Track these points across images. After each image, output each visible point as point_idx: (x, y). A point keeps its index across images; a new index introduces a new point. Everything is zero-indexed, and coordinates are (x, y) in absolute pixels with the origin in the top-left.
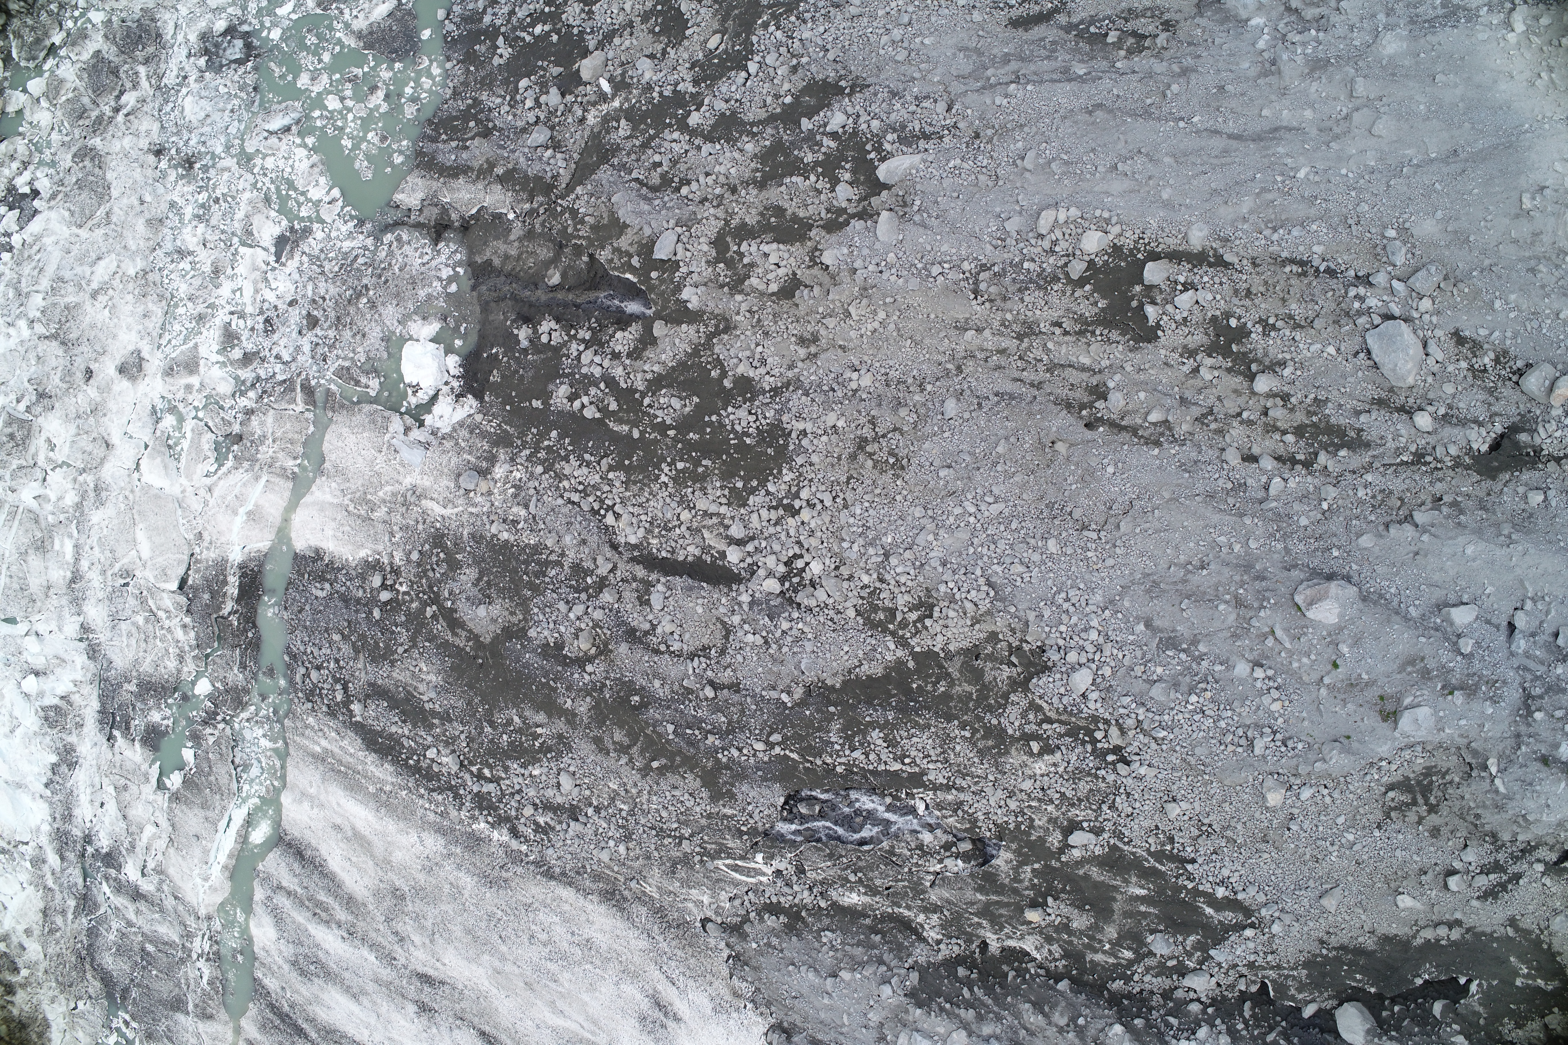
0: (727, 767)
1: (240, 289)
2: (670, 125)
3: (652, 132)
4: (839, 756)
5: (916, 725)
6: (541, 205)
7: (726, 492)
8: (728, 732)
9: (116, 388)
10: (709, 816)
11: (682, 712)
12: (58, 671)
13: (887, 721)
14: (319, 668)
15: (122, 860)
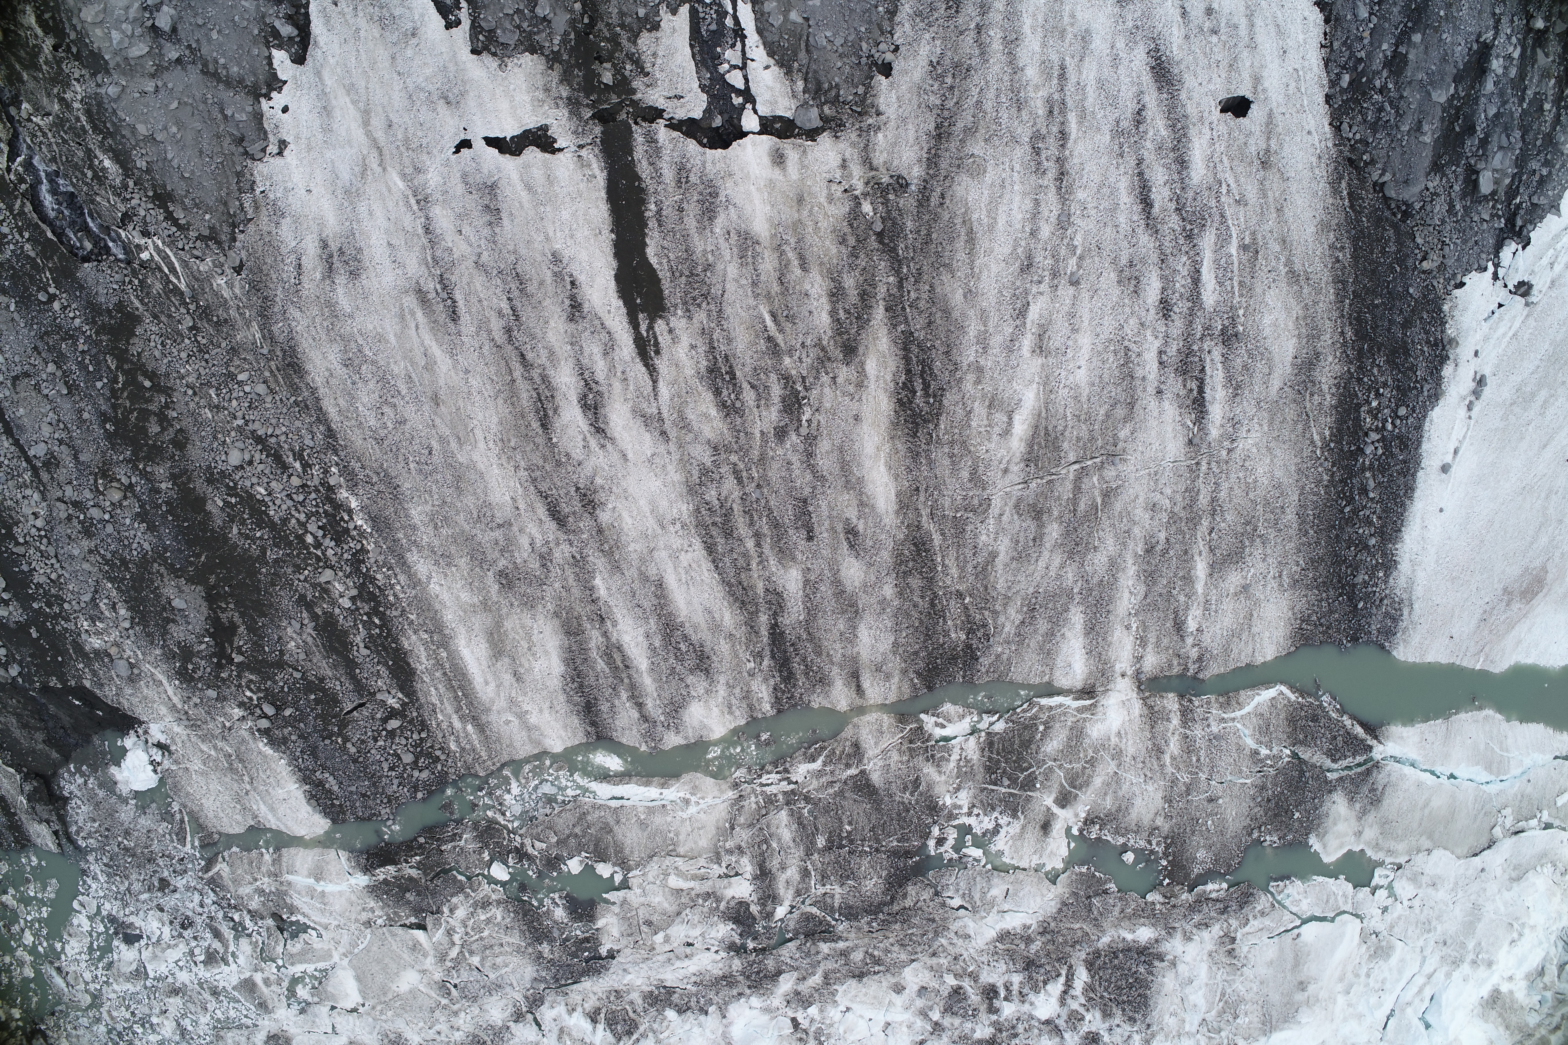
0: (94, 322)
1: (176, 963)
8: (71, 337)
10: (155, 317)
15: (732, 904)
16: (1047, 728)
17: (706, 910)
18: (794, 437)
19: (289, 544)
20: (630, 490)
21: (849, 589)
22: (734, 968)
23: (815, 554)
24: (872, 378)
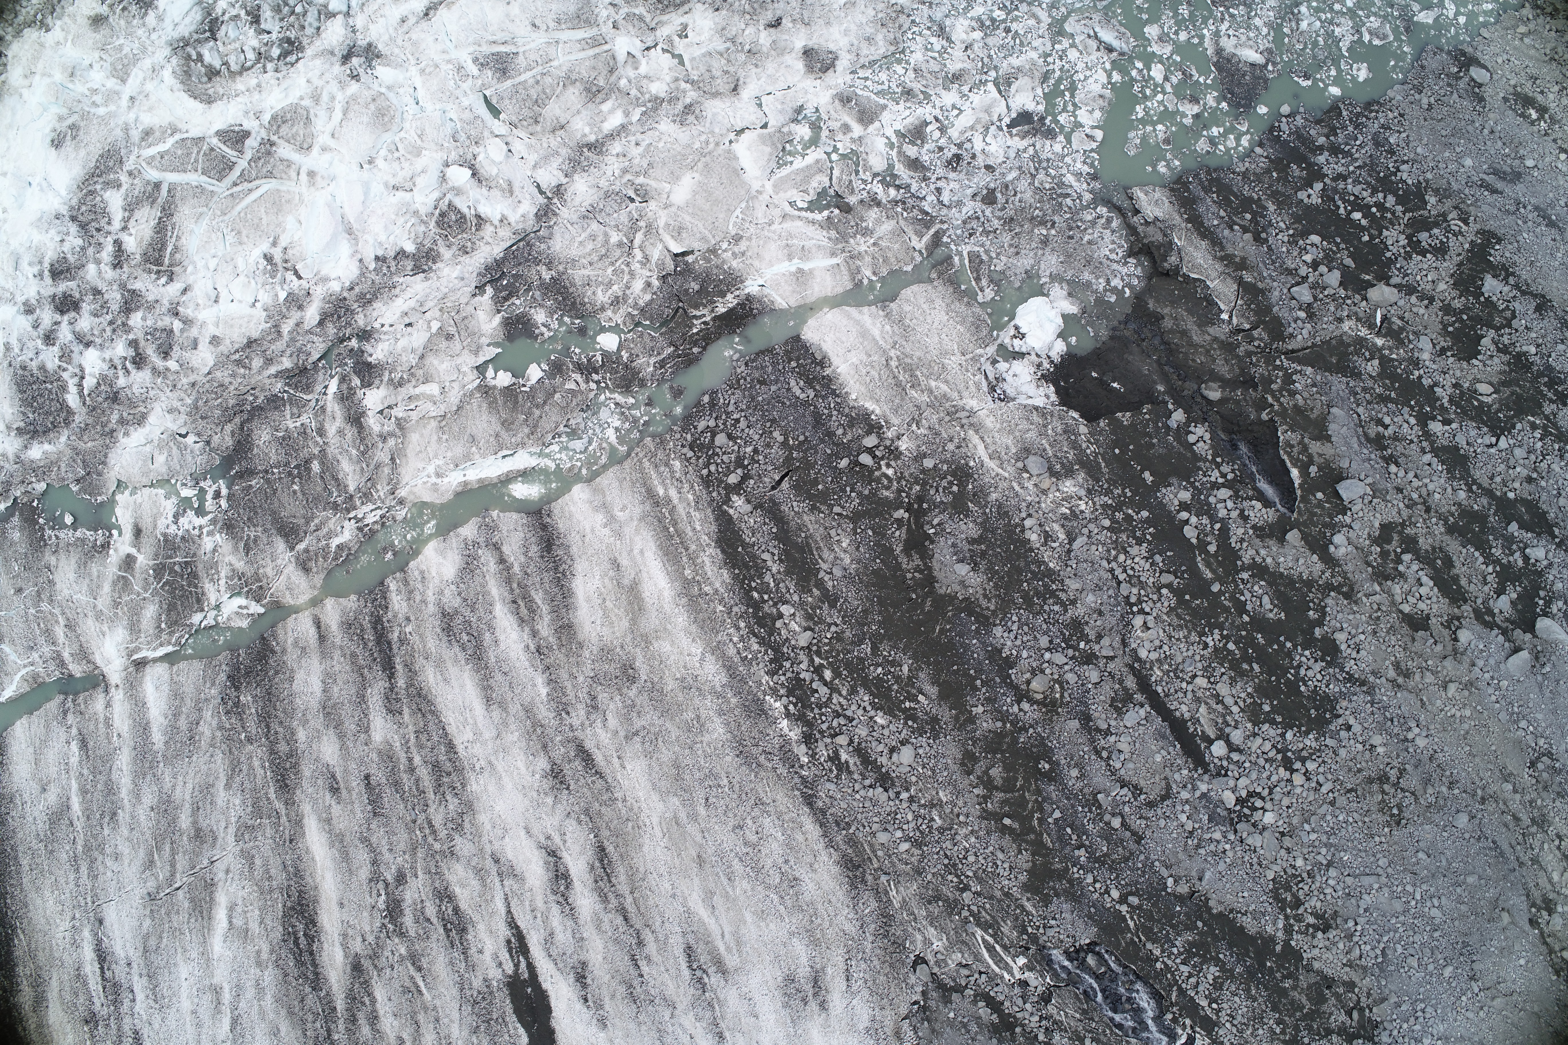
0: (1071, 881)
1: (961, 111)
2: (1412, 408)
3: (1393, 395)
4: (1169, 957)
5: (1248, 990)
6: (1261, 340)
7: (1249, 701)
8: (1097, 860)
9: (789, 59)
10: (1007, 895)
11: (1076, 812)
12: (496, 192)
13: (1232, 971)
14: (730, 437)
15: (377, 382)
16: (159, 627)
17: (399, 369)
18: (390, 878)
19: (848, 665)
20: (520, 797)
21: (331, 731)
22: (361, 316)
23: (362, 762)
24: (337, 944)
